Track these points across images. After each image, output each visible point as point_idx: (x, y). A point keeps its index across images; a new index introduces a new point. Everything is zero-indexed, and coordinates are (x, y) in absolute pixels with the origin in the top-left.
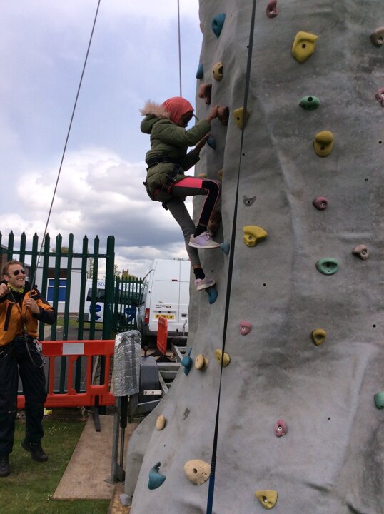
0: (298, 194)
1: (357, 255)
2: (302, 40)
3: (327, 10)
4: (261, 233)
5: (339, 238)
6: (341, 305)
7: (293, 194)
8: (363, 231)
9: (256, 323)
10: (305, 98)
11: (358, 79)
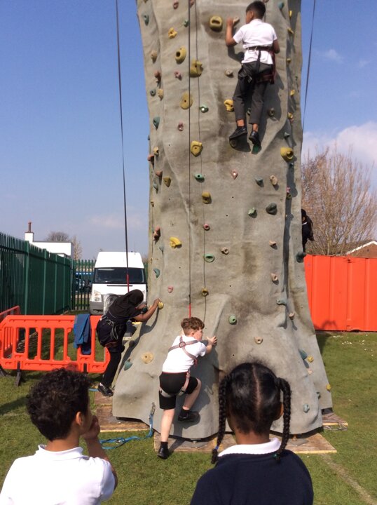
0: (195, 223)
1: (223, 252)
2: (195, 146)
3: (208, 129)
4: (178, 243)
5: (214, 244)
6: (215, 277)
7: (193, 223)
8: (228, 240)
9: (176, 286)
10: (197, 176)
11: (223, 165)
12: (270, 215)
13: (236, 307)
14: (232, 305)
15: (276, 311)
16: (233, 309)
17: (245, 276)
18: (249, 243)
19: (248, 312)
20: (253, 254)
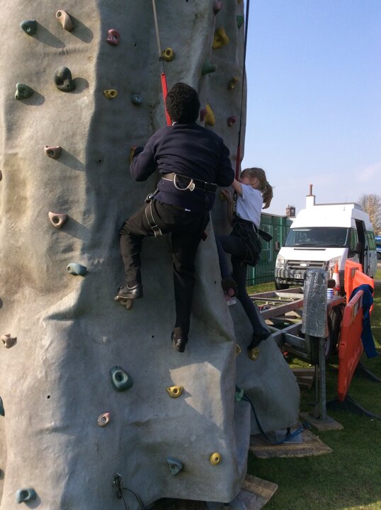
12: (64, 93)
15: (66, 286)
17: (10, 218)
18: (15, 154)
19: (19, 285)
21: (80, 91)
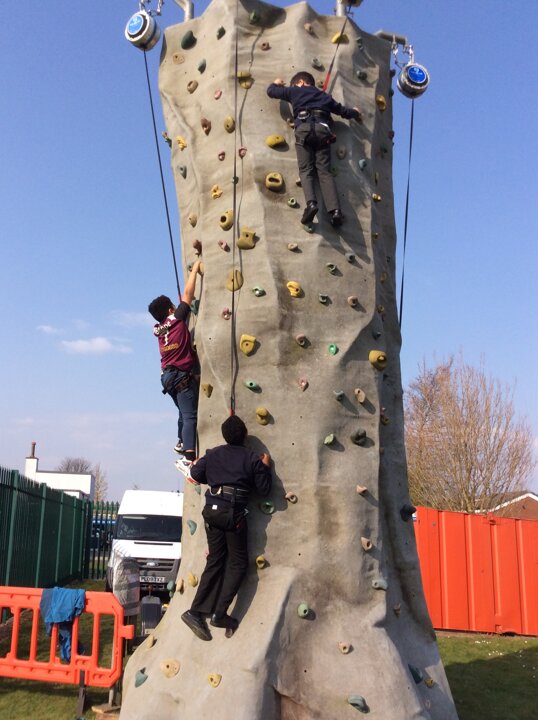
1: (288, 500)
2: (245, 341)
3: (264, 320)
6: (277, 538)
8: (292, 482)
10: (248, 384)
11: (286, 369)
12: (357, 447)
13: (308, 590)
14: (303, 586)
15: (371, 599)
16: (303, 592)
17: (322, 539)
18: (327, 487)
19: (329, 598)
20: (332, 506)
21: (368, 447)
